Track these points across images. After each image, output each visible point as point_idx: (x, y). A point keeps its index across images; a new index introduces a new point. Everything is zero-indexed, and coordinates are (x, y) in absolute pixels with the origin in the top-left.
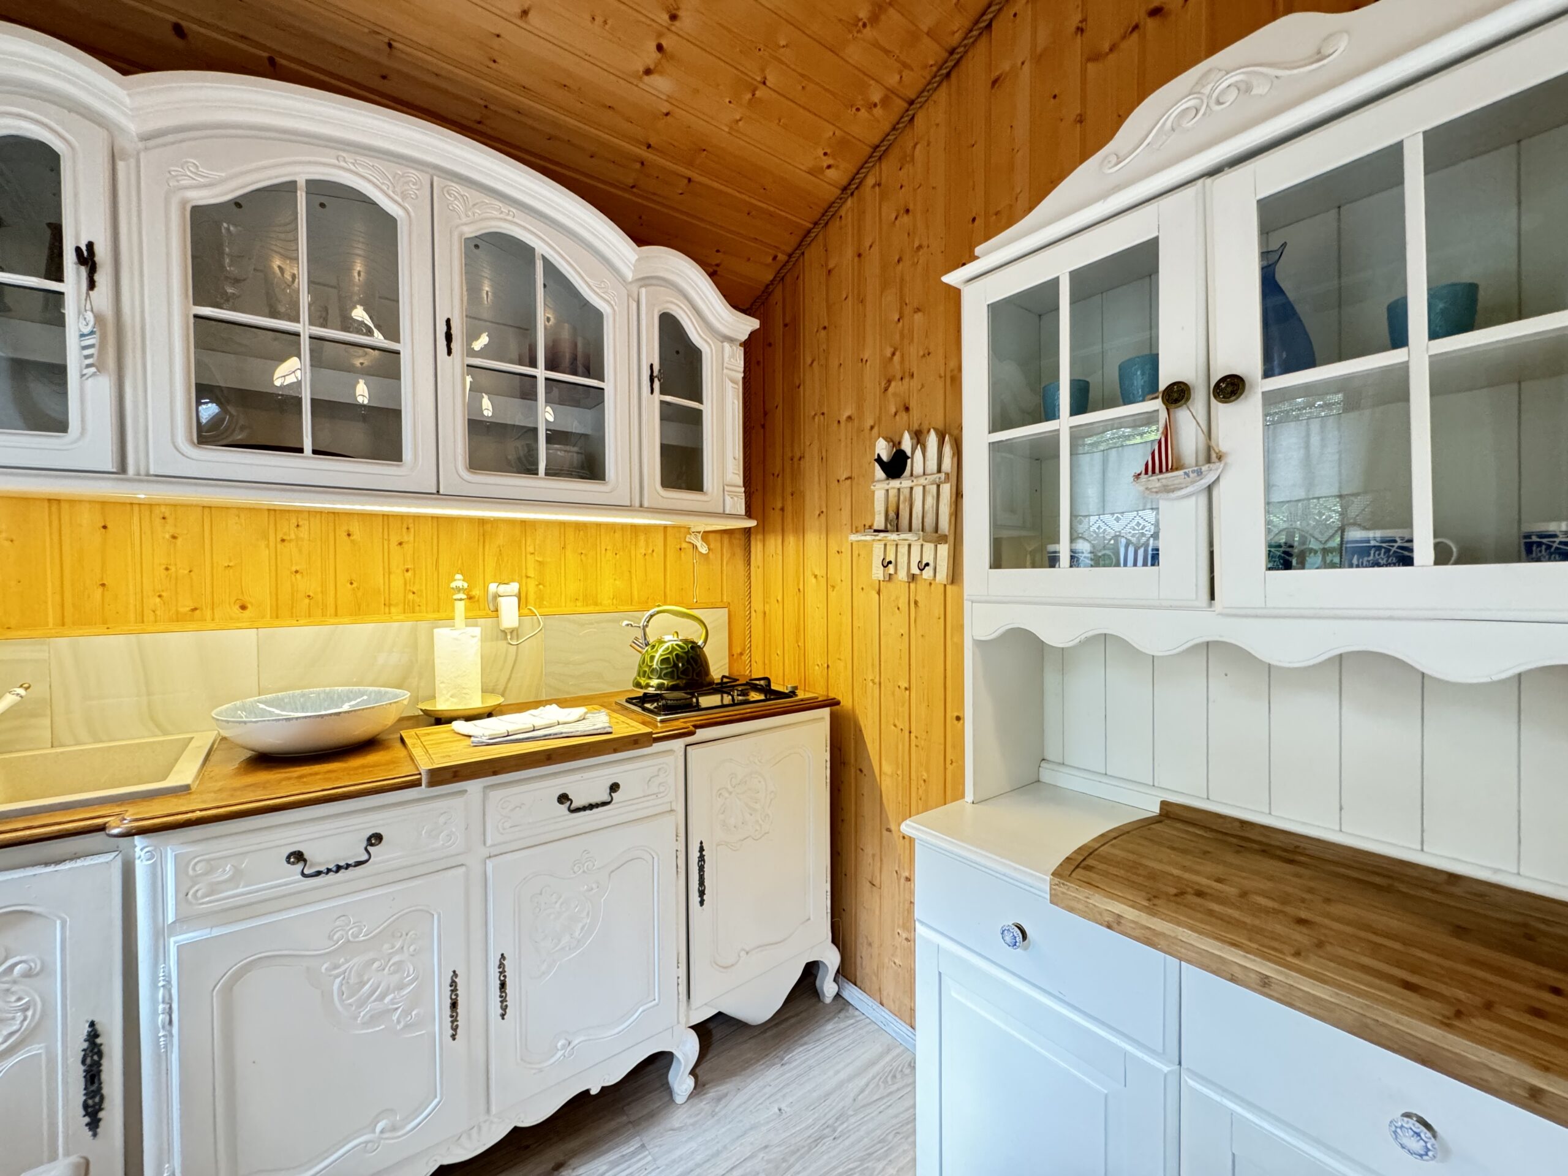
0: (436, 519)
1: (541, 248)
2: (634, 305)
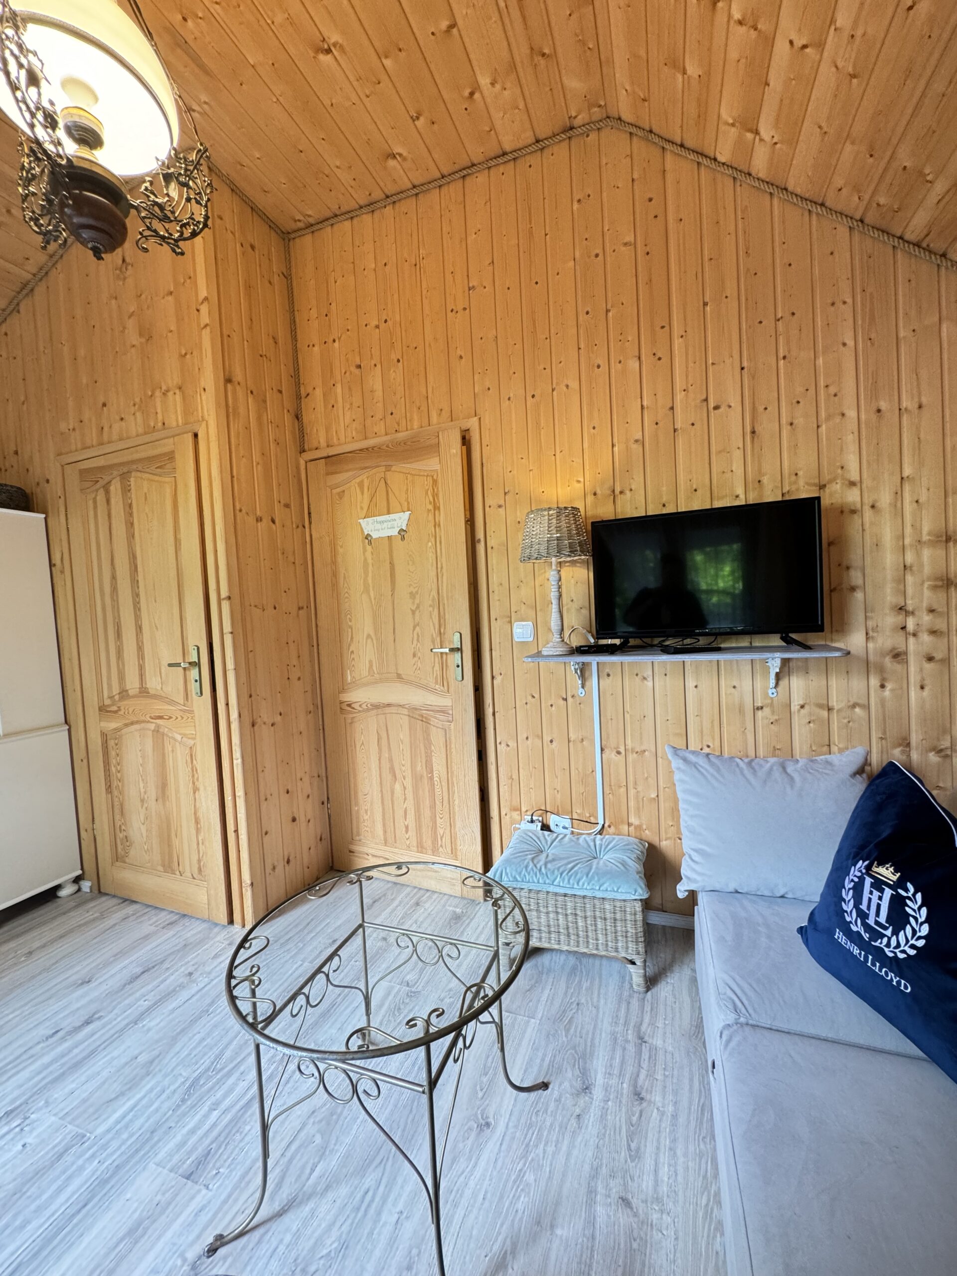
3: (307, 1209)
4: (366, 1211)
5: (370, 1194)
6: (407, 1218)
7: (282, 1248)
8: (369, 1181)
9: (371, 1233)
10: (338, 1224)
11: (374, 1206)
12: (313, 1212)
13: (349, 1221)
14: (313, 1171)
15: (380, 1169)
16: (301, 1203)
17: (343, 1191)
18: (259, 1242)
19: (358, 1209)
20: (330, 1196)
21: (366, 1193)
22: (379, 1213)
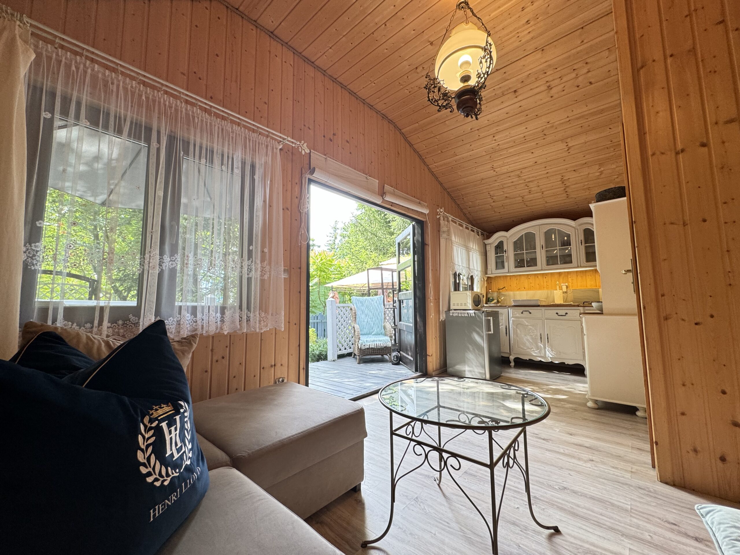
0: (551, 273)
1: (557, 228)
2: (577, 231)
3: (446, 504)
4: (440, 522)
5: (446, 524)
6: (432, 537)
7: (432, 497)
8: (454, 525)
9: (430, 523)
10: (436, 512)
11: (442, 526)
12: (444, 505)
13: (436, 516)
14: (462, 505)
15: (459, 530)
16: (447, 501)
17: (450, 515)
18: (435, 491)
19: (441, 520)
20: (449, 510)
21: (448, 523)
22: (438, 527)
